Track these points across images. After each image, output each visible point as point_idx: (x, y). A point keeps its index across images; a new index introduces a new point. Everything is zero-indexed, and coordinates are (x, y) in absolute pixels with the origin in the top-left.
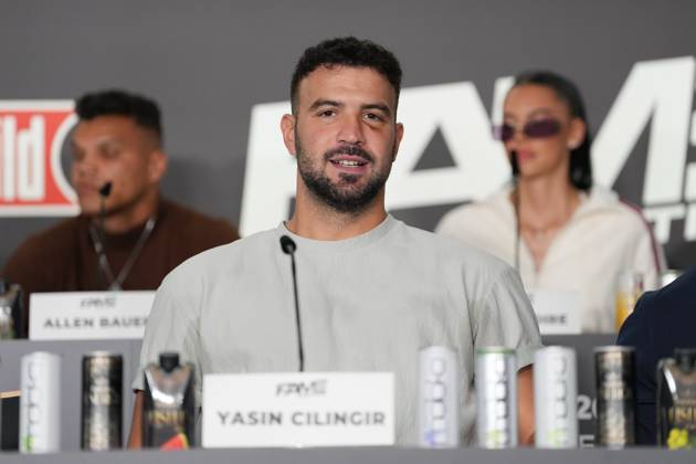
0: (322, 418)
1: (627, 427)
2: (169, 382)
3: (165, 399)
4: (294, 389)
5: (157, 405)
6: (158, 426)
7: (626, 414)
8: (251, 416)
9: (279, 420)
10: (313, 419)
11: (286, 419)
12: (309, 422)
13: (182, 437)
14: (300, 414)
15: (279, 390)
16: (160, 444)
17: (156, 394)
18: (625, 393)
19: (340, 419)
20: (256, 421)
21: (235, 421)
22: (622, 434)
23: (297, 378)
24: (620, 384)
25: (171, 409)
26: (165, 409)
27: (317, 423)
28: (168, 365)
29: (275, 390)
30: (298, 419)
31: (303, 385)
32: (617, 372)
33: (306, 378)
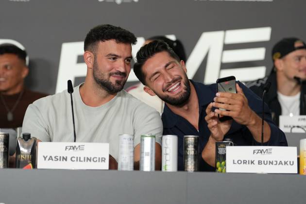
0: (82, 159)
1: (195, 165)
2: (26, 144)
3: (25, 150)
4: (72, 148)
5: (22, 152)
6: (22, 160)
7: (195, 160)
8: (55, 157)
9: (66, 160)
10: (79, 159)
11: (69, 159)
12: (77, 161)
13: (31, 164)
14: (74, 157)
15: (66, 148)
16: (22, 167)
17: (22, 149)
18: (195, 152)
19: (89, 159)
20: (58, 159)
21: (49, 159)
22: (193, 167)
23: (73, 144)
24: (193, 149)
25: (27, 154)
26: (24, 154)
27: (80, 161)
28: (26, 138)
29: (65, 148)
30: (73, 159)
31: (75, 146)
32: (192, 145)
33: (77, 144)
